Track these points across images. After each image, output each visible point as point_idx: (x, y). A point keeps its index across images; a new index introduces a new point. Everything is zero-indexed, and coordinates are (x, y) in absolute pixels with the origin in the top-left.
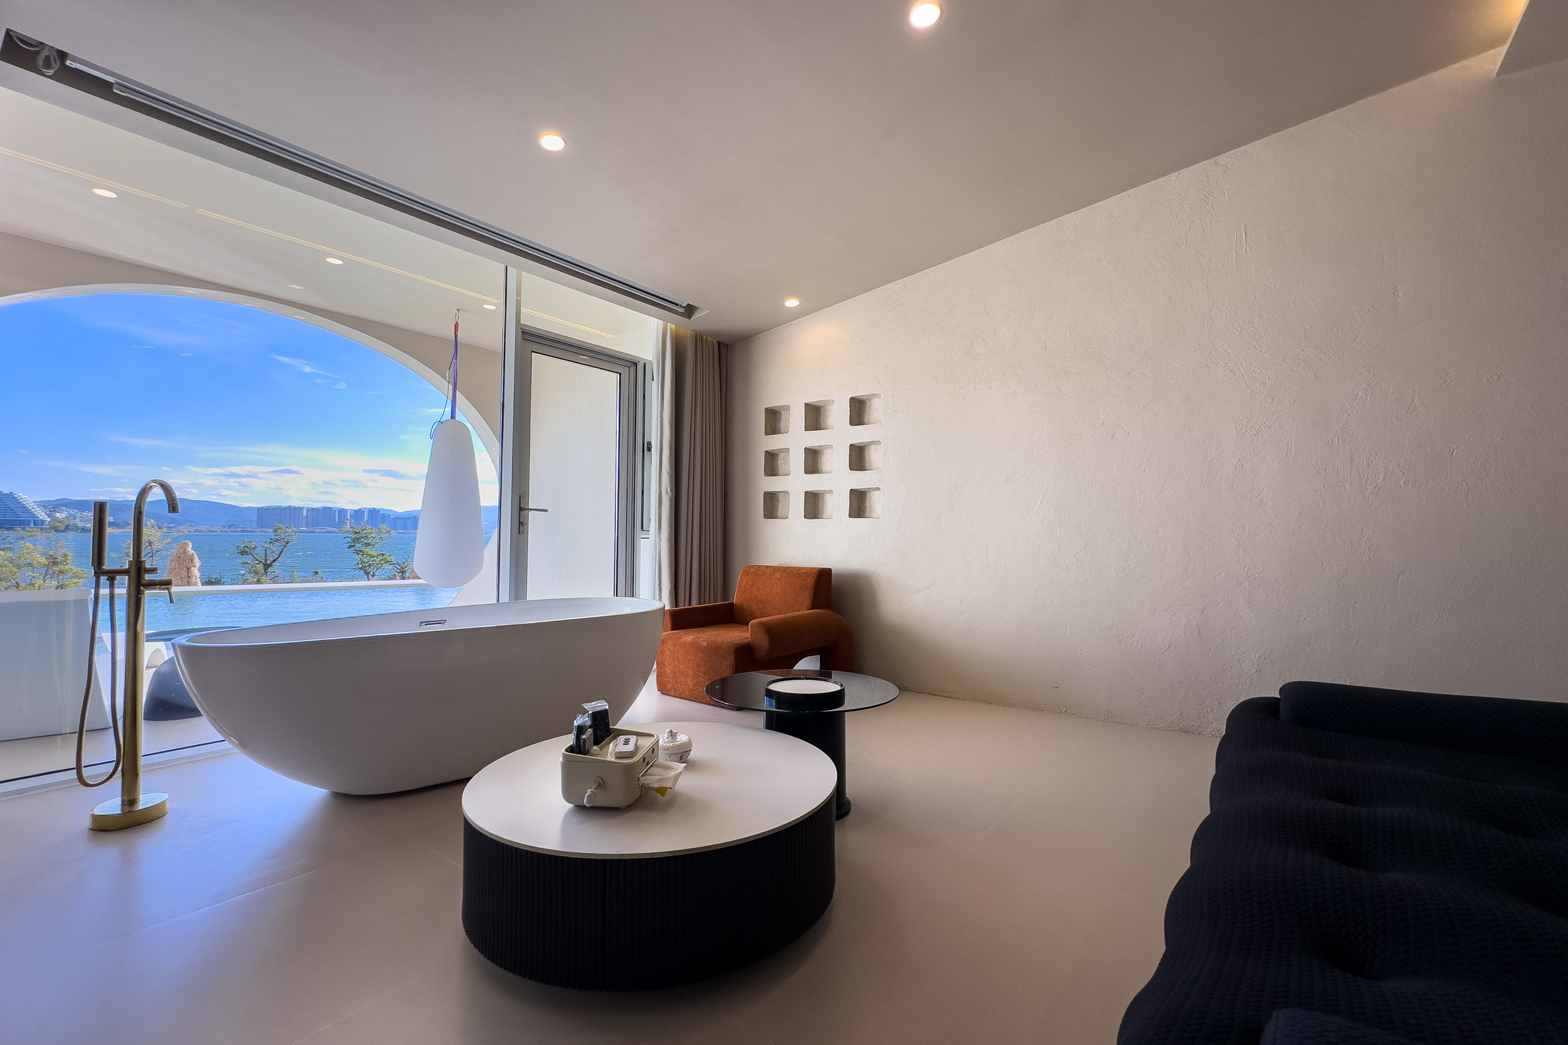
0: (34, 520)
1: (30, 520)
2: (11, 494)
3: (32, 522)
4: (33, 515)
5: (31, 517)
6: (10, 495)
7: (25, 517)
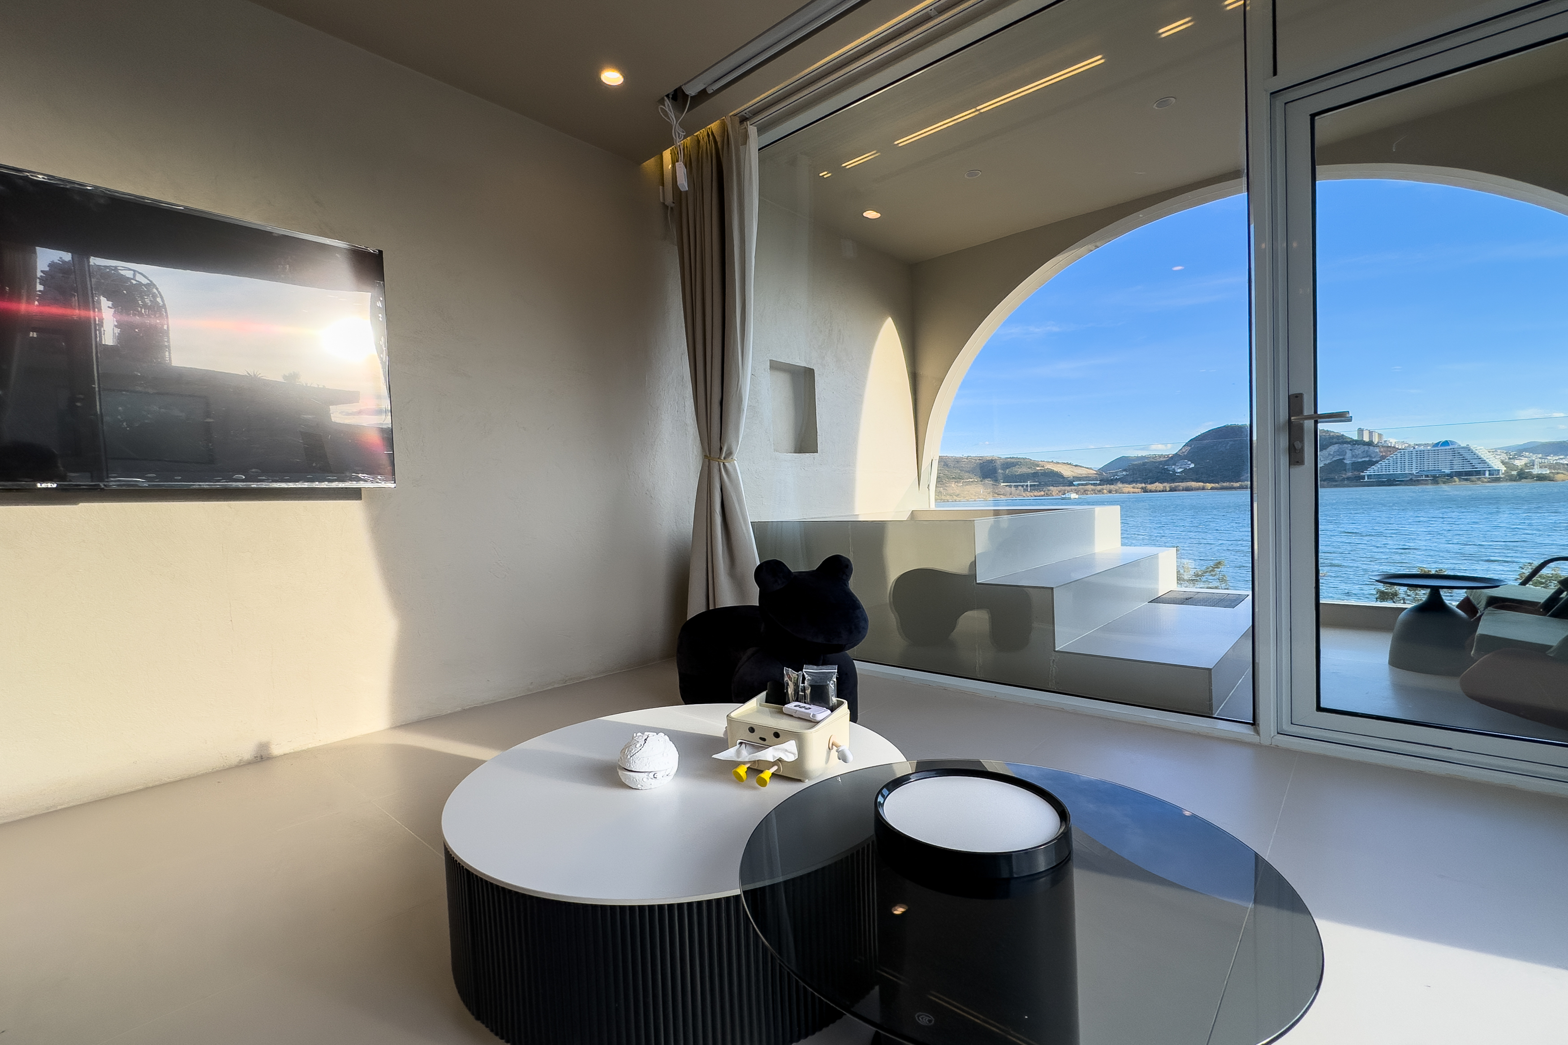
0: (1489, 471)
1: (1485, 470)
2: (1468, 446)
3: (1487, 473)
4: (1488, 465)
5: (1486, 468)
6: (1467, 448)
7: (1480, 468)
